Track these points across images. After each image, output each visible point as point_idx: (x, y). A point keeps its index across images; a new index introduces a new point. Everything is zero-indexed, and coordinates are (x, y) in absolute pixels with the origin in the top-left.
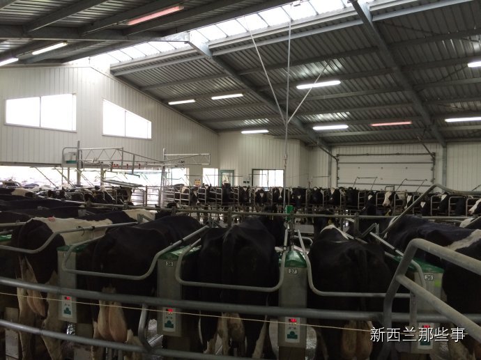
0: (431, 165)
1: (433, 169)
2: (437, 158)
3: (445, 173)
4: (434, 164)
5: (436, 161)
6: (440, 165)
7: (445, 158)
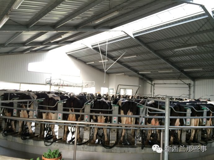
0: (188, 89)
1: (189, 90)
2: (191, 85)
3: (194, 92)
4: (190, 88)
5: (191, 87)
6: (192, 88)
7: (194, 85)
